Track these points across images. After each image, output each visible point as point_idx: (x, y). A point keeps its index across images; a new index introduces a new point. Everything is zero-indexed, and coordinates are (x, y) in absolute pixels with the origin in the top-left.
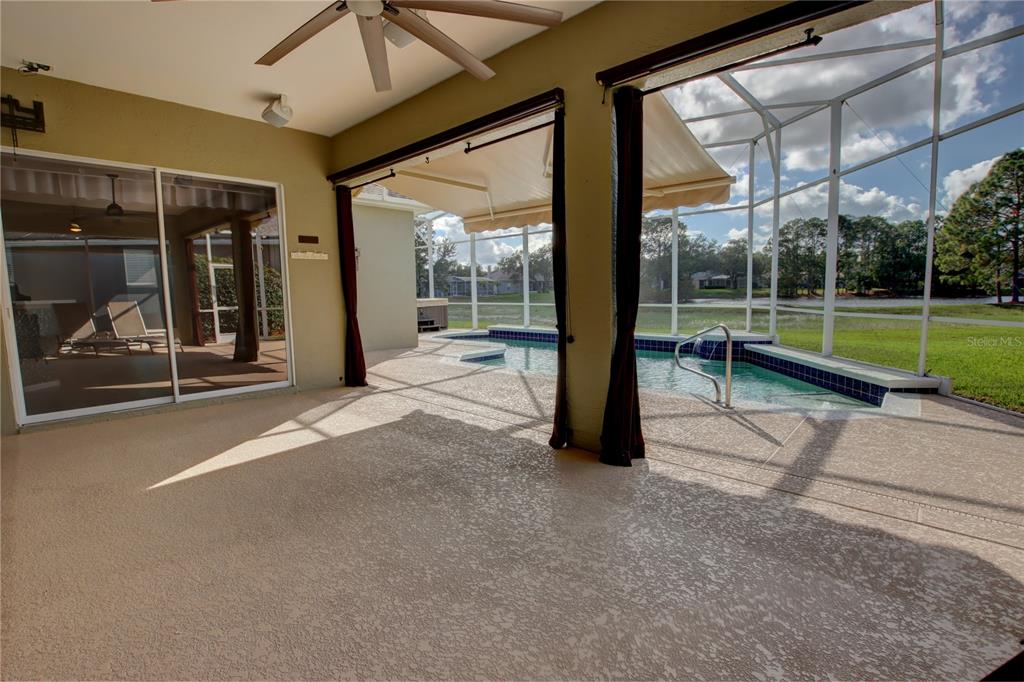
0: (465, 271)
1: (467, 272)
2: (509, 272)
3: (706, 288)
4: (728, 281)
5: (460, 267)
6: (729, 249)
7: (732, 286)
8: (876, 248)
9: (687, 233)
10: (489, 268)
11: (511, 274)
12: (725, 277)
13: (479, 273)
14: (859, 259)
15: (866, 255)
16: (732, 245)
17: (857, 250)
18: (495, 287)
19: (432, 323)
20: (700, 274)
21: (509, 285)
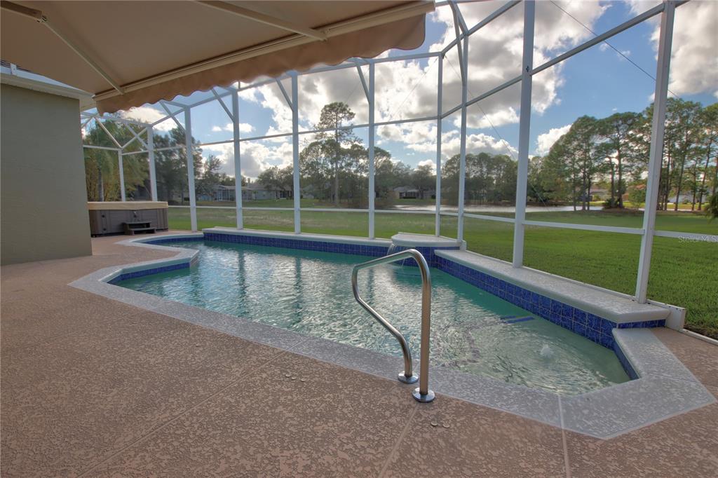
0: (232, 181)
1: (232, 183)
2: (264, 183)
3: (404, 198)
4: (418, 194)
5: (229, 178)
6: (418, 172)
7: (420, 197)
8: (504, 175)
9: (391, 160)
10: (249, 180)
11: (266, 185)
12: (415, 191)
13: (243, 184)
14: (494, 182)
15: (498, 179)
16: (421, 170)
17: (494, 176)
18: (253, 195)
19: (148, 225)
20: (400, 188)
21: (264, 193)
